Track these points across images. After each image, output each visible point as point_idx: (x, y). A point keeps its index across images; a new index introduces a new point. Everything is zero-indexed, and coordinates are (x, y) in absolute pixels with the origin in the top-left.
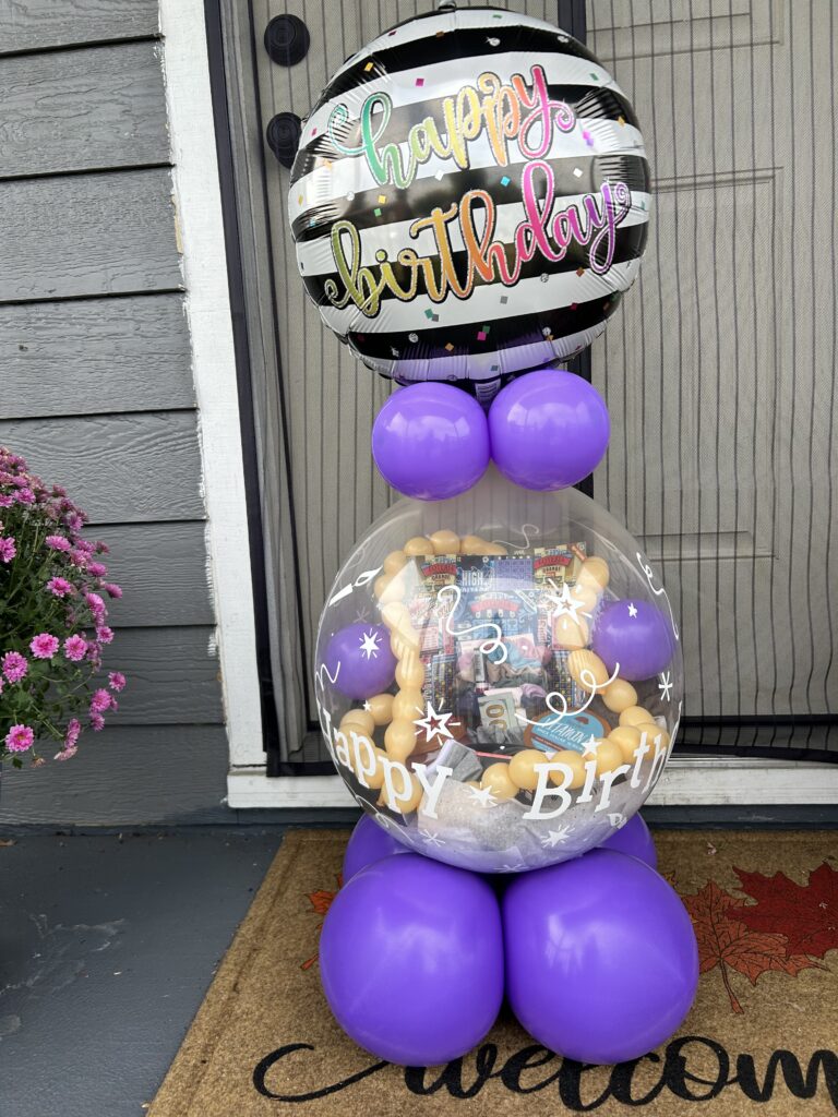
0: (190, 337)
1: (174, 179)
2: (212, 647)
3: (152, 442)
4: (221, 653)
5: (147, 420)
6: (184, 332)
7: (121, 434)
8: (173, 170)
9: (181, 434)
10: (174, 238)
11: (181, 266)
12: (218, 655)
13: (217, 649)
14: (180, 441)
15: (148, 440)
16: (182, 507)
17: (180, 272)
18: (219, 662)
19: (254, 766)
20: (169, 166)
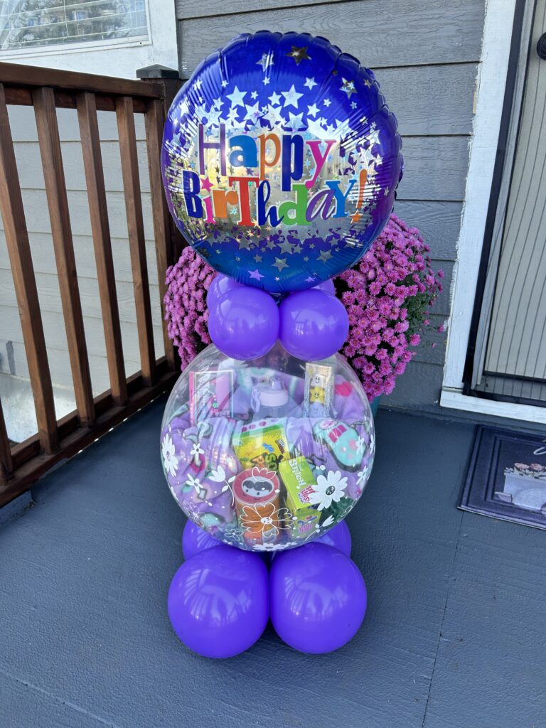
0: (468, 161)
1: (479, 70)
2: (445, 326)
3: (434, 217)
4: (449, 330)
5: (434, 205)
6: (465, 158)
7: (418, 211)
8: (480, 64)
9: (452, 214)
10: (472, 105)
11: (473, 121)
12: (447, 332)
13: (447, 328)
14: (451, 218)
15: (432, 216)
16: (445, 253)
17: (472, 125)
18: (447, 335)
19: (456, 388)
20: (478, 62)
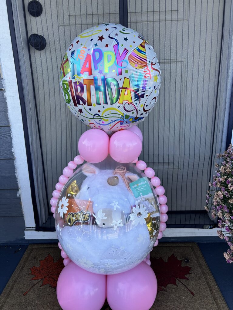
0: (7, 104)
2: (18, 195)
4: (21, 196)
6: (5, 102)
9: (6, 133)
11: (3, 82)
12: (20, 197)
13: (20, 195)
14: (5, 135)
16: (7, 155)
17: (2, 84)
18: (20, 199)
19: (33, 227)
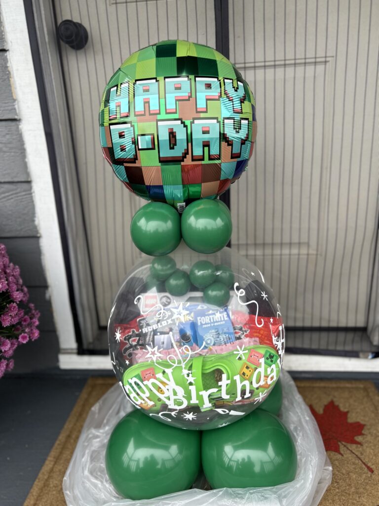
0: (24, 144)
1: (8, 57)
2: (47, 296)
3: (10, 197)
4: (52, 299)
5: (6, 186)
6: (21, 141)
8: (7, 52)
9: (25, 193)
10: (11, 90)
11: (16, 106)
12: (50, 300)
13: (50, 297)
14: (24, 197)
16: (27, 230)
17: (15, 109)
18: (51, 303)
19: (72, 349)
20: (4, 51)
